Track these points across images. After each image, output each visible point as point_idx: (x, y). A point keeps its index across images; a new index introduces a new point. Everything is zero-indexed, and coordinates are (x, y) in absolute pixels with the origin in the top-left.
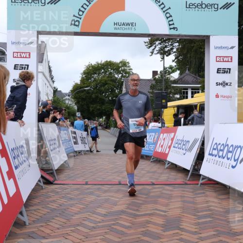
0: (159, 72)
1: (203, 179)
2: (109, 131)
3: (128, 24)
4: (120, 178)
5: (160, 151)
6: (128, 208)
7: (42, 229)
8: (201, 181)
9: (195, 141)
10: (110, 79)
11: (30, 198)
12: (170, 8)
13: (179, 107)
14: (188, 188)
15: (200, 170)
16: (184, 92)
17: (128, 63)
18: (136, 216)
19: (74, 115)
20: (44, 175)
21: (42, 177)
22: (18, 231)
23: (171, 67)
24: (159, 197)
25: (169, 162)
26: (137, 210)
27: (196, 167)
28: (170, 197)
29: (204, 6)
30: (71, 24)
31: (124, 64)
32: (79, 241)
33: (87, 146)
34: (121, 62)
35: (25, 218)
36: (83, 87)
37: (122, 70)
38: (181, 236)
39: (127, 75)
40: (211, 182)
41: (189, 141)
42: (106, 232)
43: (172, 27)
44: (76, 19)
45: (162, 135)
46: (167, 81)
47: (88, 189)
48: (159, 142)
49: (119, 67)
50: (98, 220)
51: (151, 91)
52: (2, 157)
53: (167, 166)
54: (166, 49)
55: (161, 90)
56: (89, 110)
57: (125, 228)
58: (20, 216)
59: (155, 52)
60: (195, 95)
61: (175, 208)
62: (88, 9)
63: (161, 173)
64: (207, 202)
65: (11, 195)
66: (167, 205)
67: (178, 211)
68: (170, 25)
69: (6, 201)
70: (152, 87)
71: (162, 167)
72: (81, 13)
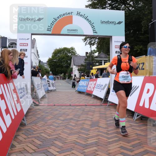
0: (89, 53)
1: (109, 103)
2: (65, 80)
3: (74, 30)
4: (70, 103)
5: (89, 90)
6: (74, 117)
7: (33, 127)
8: (108, 104)
9: (106, 85)
10: (66, 56)
11: (28, 112)
12: (93, 23)
13: (98, 69)
14: (103, 107)
15: (108, 98)
16: (100, 62)
17: (74, 48)
18: (78, 121)
19: (49, 73)
20: (34, 102)
21: (33, 102)
22: (22, 128)
23: (94, 51)
24: (89, 111)
25: (94, 95)
26: (79, 118)
27: (106, 97)
28: (94, 112)
29: (109, 22)
30: (47, 30)
31: (72, 49)
32: (51, 133)
33: (55, 87)
34: (71, 48)
35: (25, 122)
36: (53, 60)
37: (71, 52)
38: (100, 130)
39: (74, 54)
40: (113, 104)
41: (102, 85)
42: (63, 129)
43: (95, 31)
44: (50, 28)
45: (90, 82)
46: (92, 57)
47: (55, 108)
48: (89, 86)
49: (70, 50)
50: (60, 123)
51: (85, 61)
52: (14, 93)
53: (92, 97)
54: (92, 42)
55: (90, 61)
56: (56, 70)
57: (73, 127)
58: (23, 121)
59: (87, 43)
60: (106, 64)
61: (96, 117)
62: (55, 23)
63: (90, 100)
64: (111, 114)
65: (19, 111)
66: (93, 115)
67: (98, 118)
68: (94, 31)
69: (16, 114)
70: (86, 60)
71: (90, 97)
72: (52, 25)
